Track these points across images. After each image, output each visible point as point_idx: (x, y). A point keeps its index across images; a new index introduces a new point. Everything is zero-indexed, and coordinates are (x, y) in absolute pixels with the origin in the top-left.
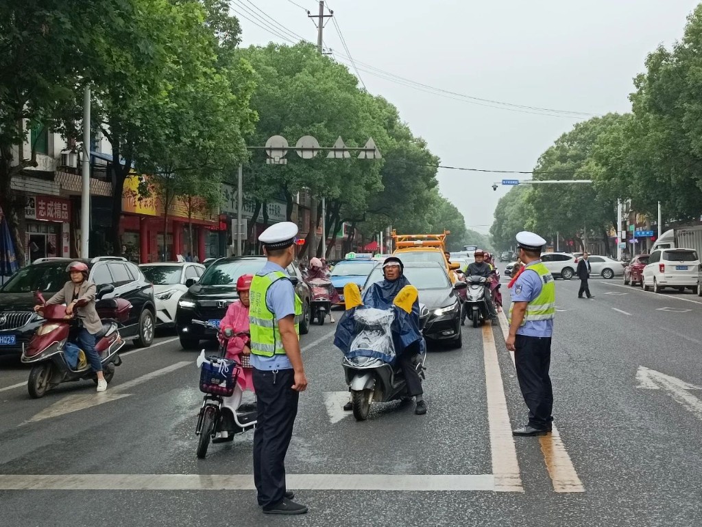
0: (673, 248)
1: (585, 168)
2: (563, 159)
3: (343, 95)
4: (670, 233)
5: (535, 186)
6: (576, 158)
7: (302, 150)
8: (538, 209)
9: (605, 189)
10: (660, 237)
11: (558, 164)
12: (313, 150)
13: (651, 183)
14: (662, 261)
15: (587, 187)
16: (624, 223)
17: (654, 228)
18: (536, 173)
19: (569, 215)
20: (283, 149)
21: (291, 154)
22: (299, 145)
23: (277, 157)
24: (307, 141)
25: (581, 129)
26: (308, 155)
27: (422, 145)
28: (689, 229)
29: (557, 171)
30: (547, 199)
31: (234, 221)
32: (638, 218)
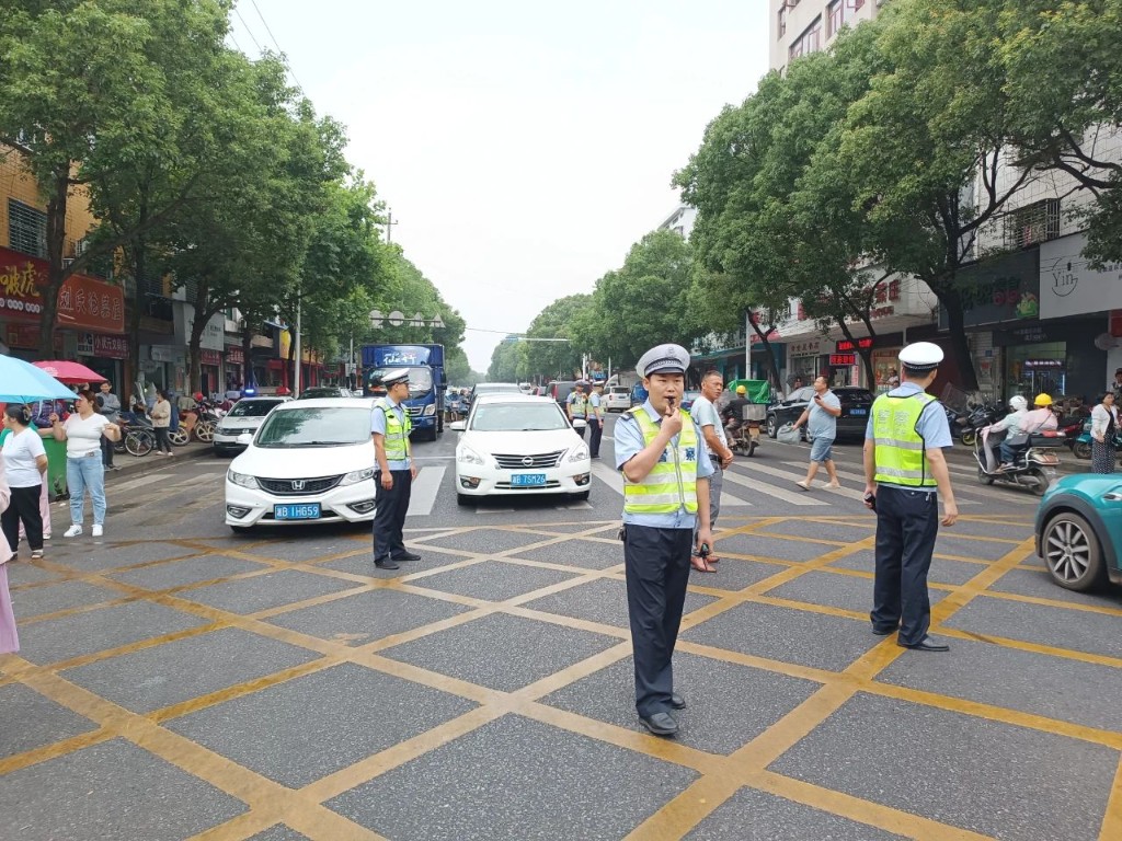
0: (617, 386)
1: (561, 331)
2: (548, 324)
3: (414, 282)
4: (616, 376)
5: (528, 342)
6: (556, 324)
7: (393, 320)
8: (530, 358)
9: (576, 348)
10: (610, 379)
11: (544, 328)
12: (400, 320)
13: (604, 346)
14: (611, 394)
15: (561, 344)
16: (587, 368)
17: (606, 373)
18: (529, 334)
19: (552, 363)
20: (380, 319)
21: (386, 322)
22: (390, 317)
23: (376, 324)
24: (396, 314)
25: (559, 303)
26: (396, 324)
27: (457, 313)
28: (628, 373)
29: (543, 332)
30: (537, 351)
31: (347, 365)
32: (596, 365)
